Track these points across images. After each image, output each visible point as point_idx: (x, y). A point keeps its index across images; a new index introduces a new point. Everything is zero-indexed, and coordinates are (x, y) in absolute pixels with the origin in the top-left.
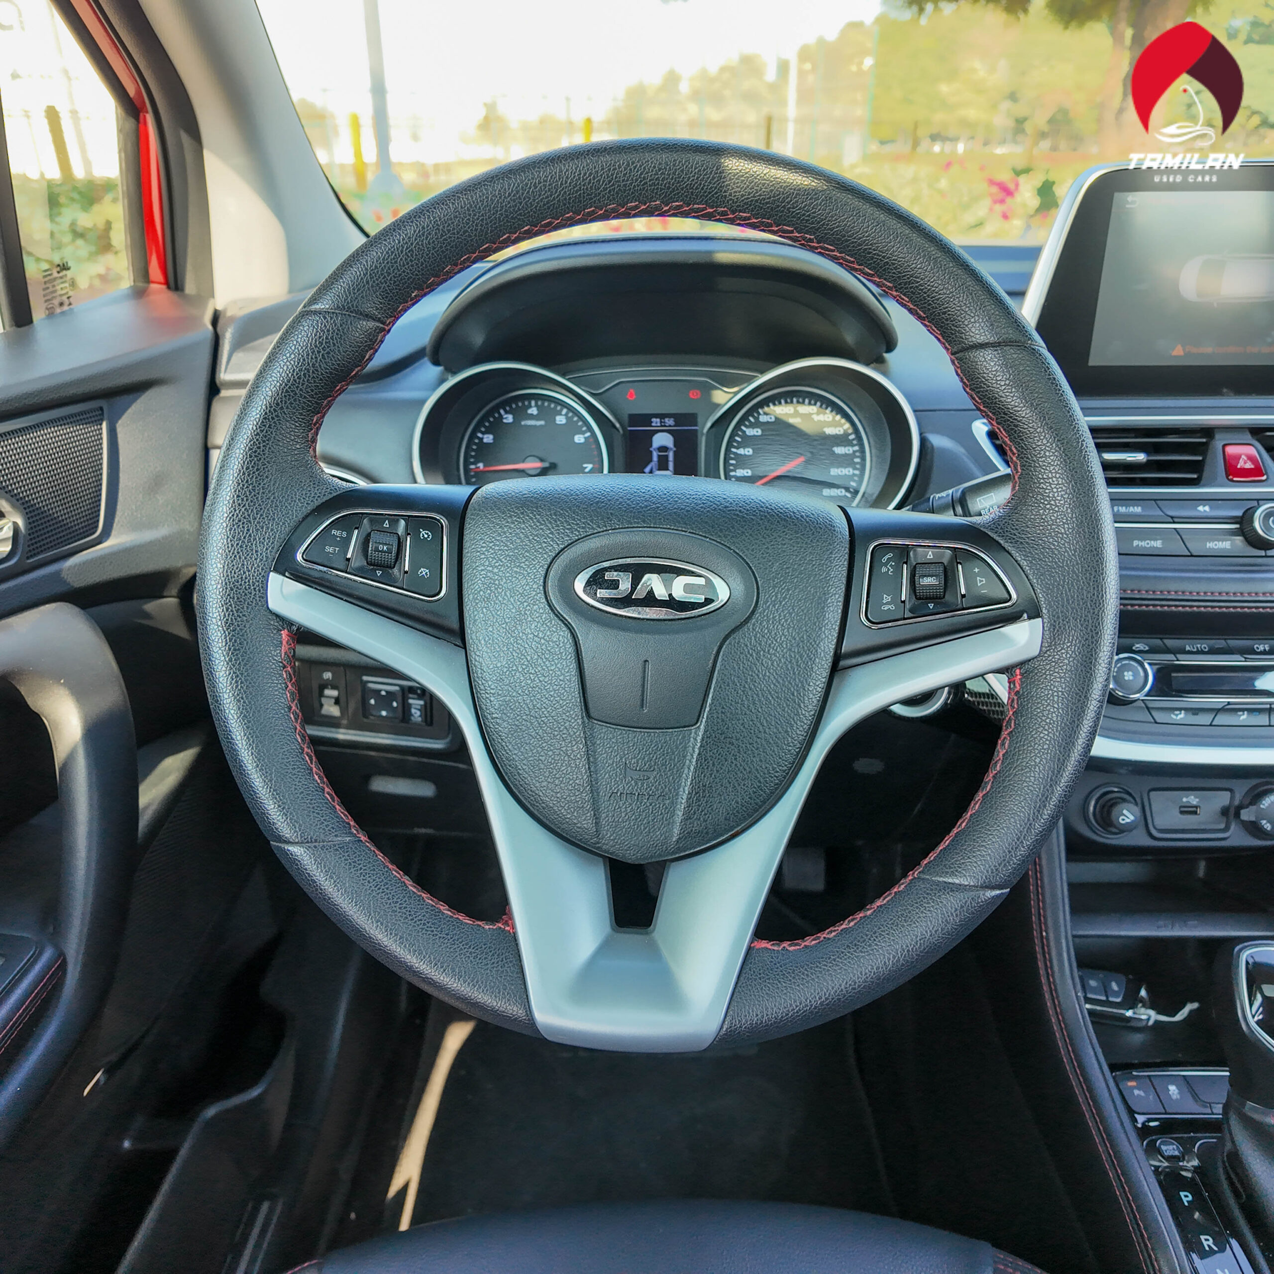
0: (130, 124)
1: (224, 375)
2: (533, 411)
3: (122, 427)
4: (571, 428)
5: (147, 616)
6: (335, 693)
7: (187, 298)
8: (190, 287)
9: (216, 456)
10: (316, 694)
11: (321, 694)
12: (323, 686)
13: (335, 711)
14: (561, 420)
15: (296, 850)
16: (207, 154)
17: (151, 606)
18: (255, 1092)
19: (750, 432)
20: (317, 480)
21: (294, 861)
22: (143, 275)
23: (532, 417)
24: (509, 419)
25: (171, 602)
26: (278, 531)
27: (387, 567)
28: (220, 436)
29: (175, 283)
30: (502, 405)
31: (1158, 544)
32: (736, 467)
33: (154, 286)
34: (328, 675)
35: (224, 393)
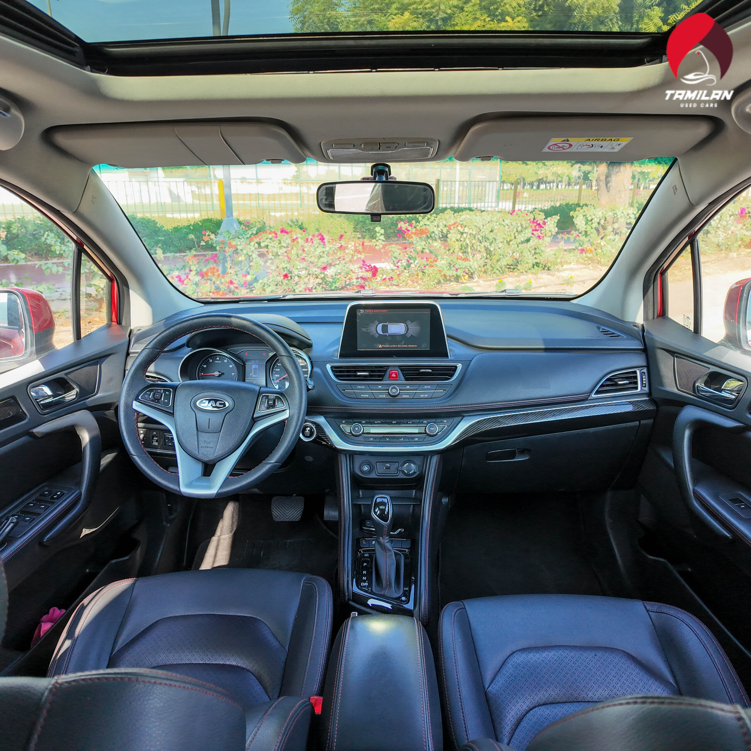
0: (110, 283)
1: (131, 350)
2: (218, 359)
3: (102, 365)
4: (228, 363)
5: (105, 415)
6: (157, 438)
7: (122, 327)
8: (124, 323)
9: (127, 372)
10: (151, 438)
11: (153, 439)
12: (153, 437)
13: (156, 444)
14: (226, 361)
15: (135, 457)
16: (130, 290)
17: (107, 412)
18: (126, 558)
19: (279, 364)
20: (145, 382)
21: (134, 459)
22: (111, 320)
23: (218, 360)
24: (211, 361)
25: (112, 411)
26: (136, 392)
27: (158, 400)
28: (128, 367)
29: (119, 323)
30: (209, 357)
31: (367, 396)
32: (275, 374)
33: (113, 323)
34: (155, 433)
35: (131, 355)
